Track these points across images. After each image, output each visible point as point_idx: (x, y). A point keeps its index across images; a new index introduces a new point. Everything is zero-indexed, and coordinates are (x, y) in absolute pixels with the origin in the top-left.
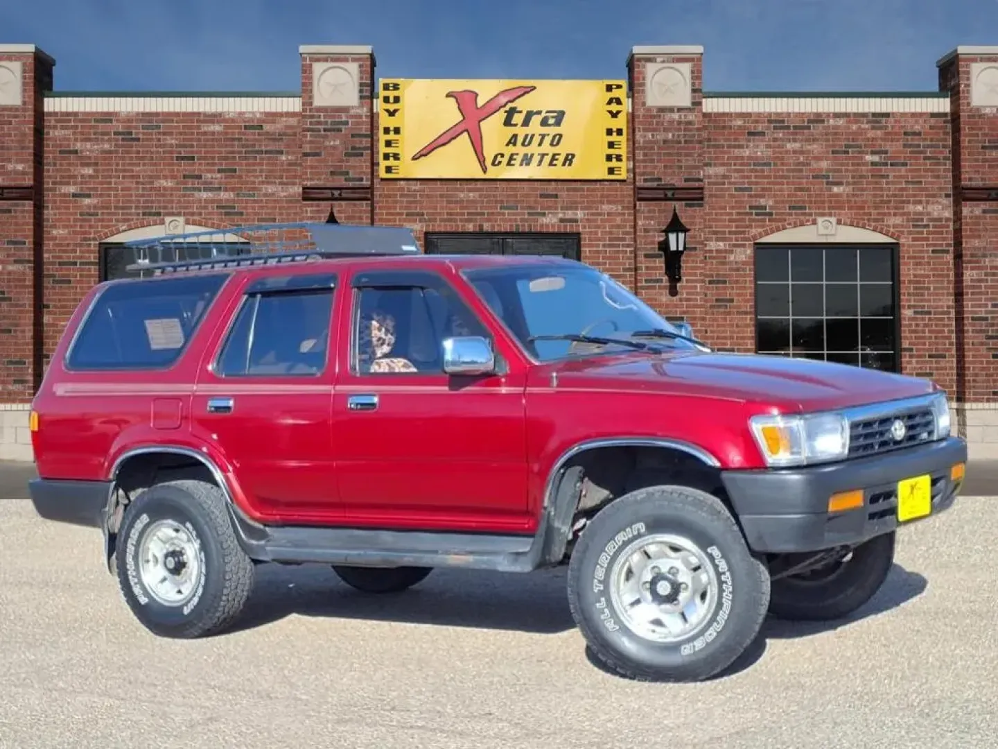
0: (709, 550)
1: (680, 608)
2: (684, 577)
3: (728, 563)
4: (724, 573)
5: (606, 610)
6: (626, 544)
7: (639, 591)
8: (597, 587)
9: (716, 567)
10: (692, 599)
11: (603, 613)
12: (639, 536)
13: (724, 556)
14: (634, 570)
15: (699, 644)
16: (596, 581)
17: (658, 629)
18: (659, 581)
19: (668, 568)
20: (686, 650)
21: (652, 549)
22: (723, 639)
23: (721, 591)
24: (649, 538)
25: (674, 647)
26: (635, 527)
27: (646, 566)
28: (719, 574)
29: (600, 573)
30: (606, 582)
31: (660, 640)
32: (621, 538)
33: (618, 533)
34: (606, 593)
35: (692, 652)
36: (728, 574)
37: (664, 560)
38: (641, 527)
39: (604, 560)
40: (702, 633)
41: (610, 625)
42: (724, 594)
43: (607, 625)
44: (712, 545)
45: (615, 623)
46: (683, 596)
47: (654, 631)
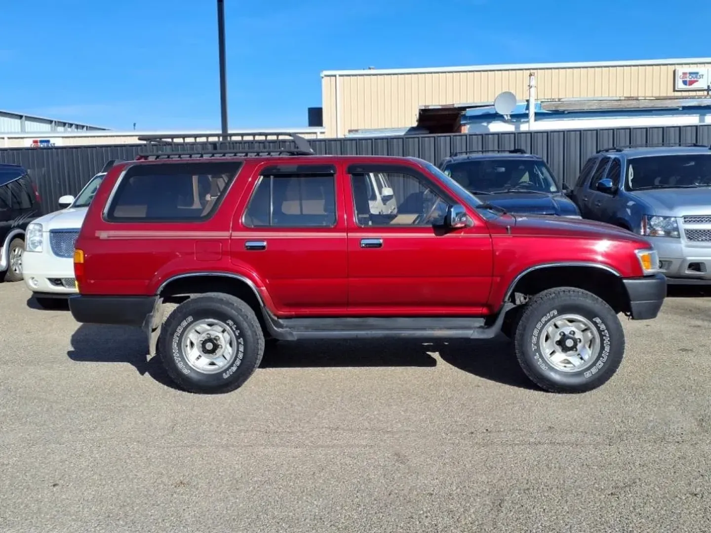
0: (594, 320)
1: (578, 352)
2: (579, 335)
3: (606, 325)
4: (604, 331)
5: (540, 359)
6: (546, 322)
7: (554, 347)
8: (534, 348)
9: (598, 328)
10: (584, 347)
11: (539, 361)
12: (554, 317)
13: (603, 322)
14: (551, 335)
15: (594, 370)
16: (533, 344)
17: (567, 365)
18: (567, 339)
19: (569, 331)
20: (588, 375)
21: (559, 323)
22: (607, 366)
23: (602, 341)
24: (559, 317)
25: (580, 374)
26: (552, 313)
27: (556, 332)
28: (600, 332)
29: (534, 340)
30: (537, 344)
31: (571, 371)
32: (544, 319)
33: (543, 317)
34: (538, 350)
35: (591, 375)
36: (606, 331)
37: (568, 328)
38: (555, 312)
39: (536, 332)
40: (594, 364)
41: (543, 367)
42: (605, 342)
43: (542, 367)
44: (595, 317)
45: (545, 366)
46: (579, 346)
47: (565, 367)
